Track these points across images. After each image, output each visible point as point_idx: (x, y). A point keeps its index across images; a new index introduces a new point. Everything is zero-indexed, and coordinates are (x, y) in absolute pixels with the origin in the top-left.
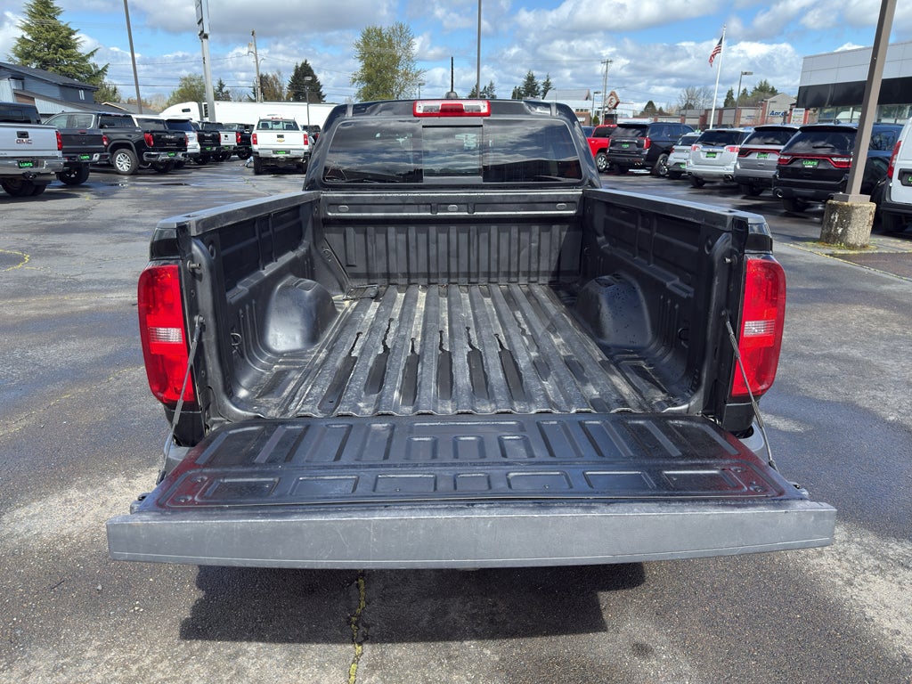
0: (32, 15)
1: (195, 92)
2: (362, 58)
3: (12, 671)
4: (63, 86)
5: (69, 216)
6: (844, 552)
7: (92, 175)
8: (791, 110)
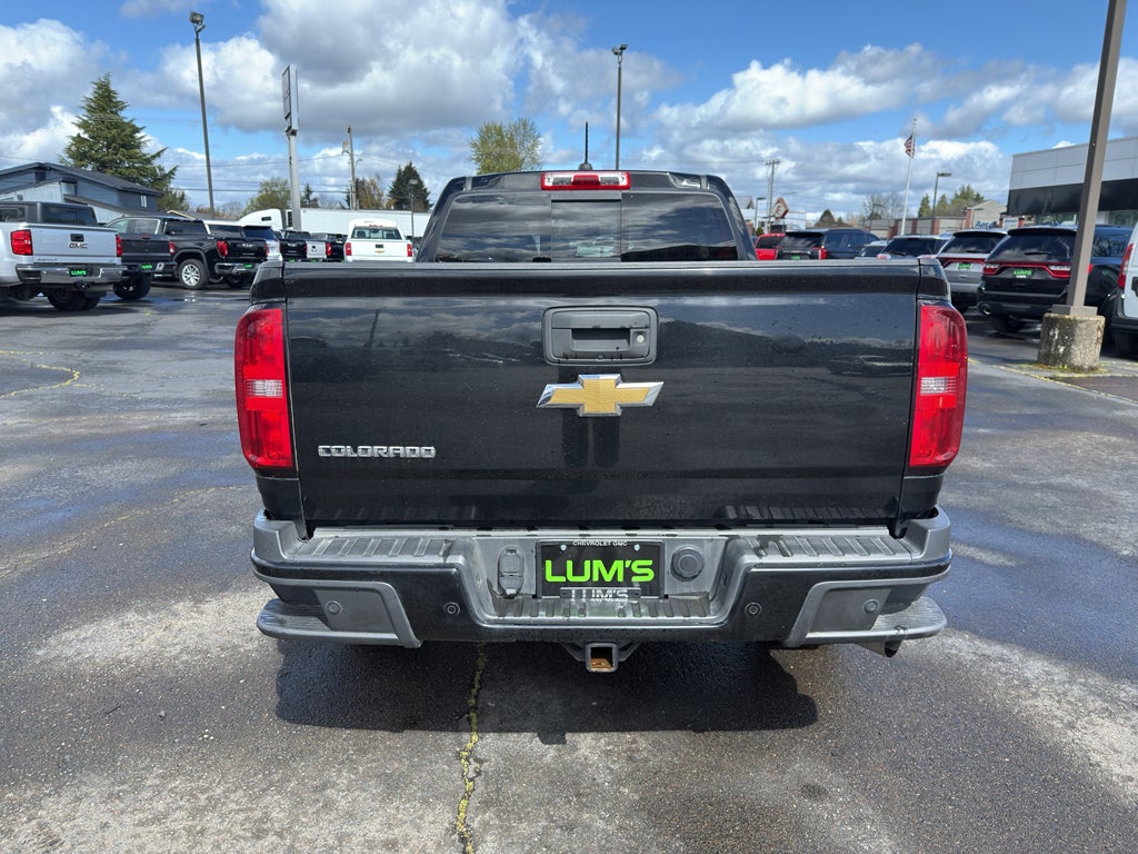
0: (91, 110)
1: (278, 199)
2: (478, 160)
3: (60, 796)
4: (123, 191)
5: (126, 331)
6: (1065, 694)
7: (153, 290)
8: (1001, 220)
